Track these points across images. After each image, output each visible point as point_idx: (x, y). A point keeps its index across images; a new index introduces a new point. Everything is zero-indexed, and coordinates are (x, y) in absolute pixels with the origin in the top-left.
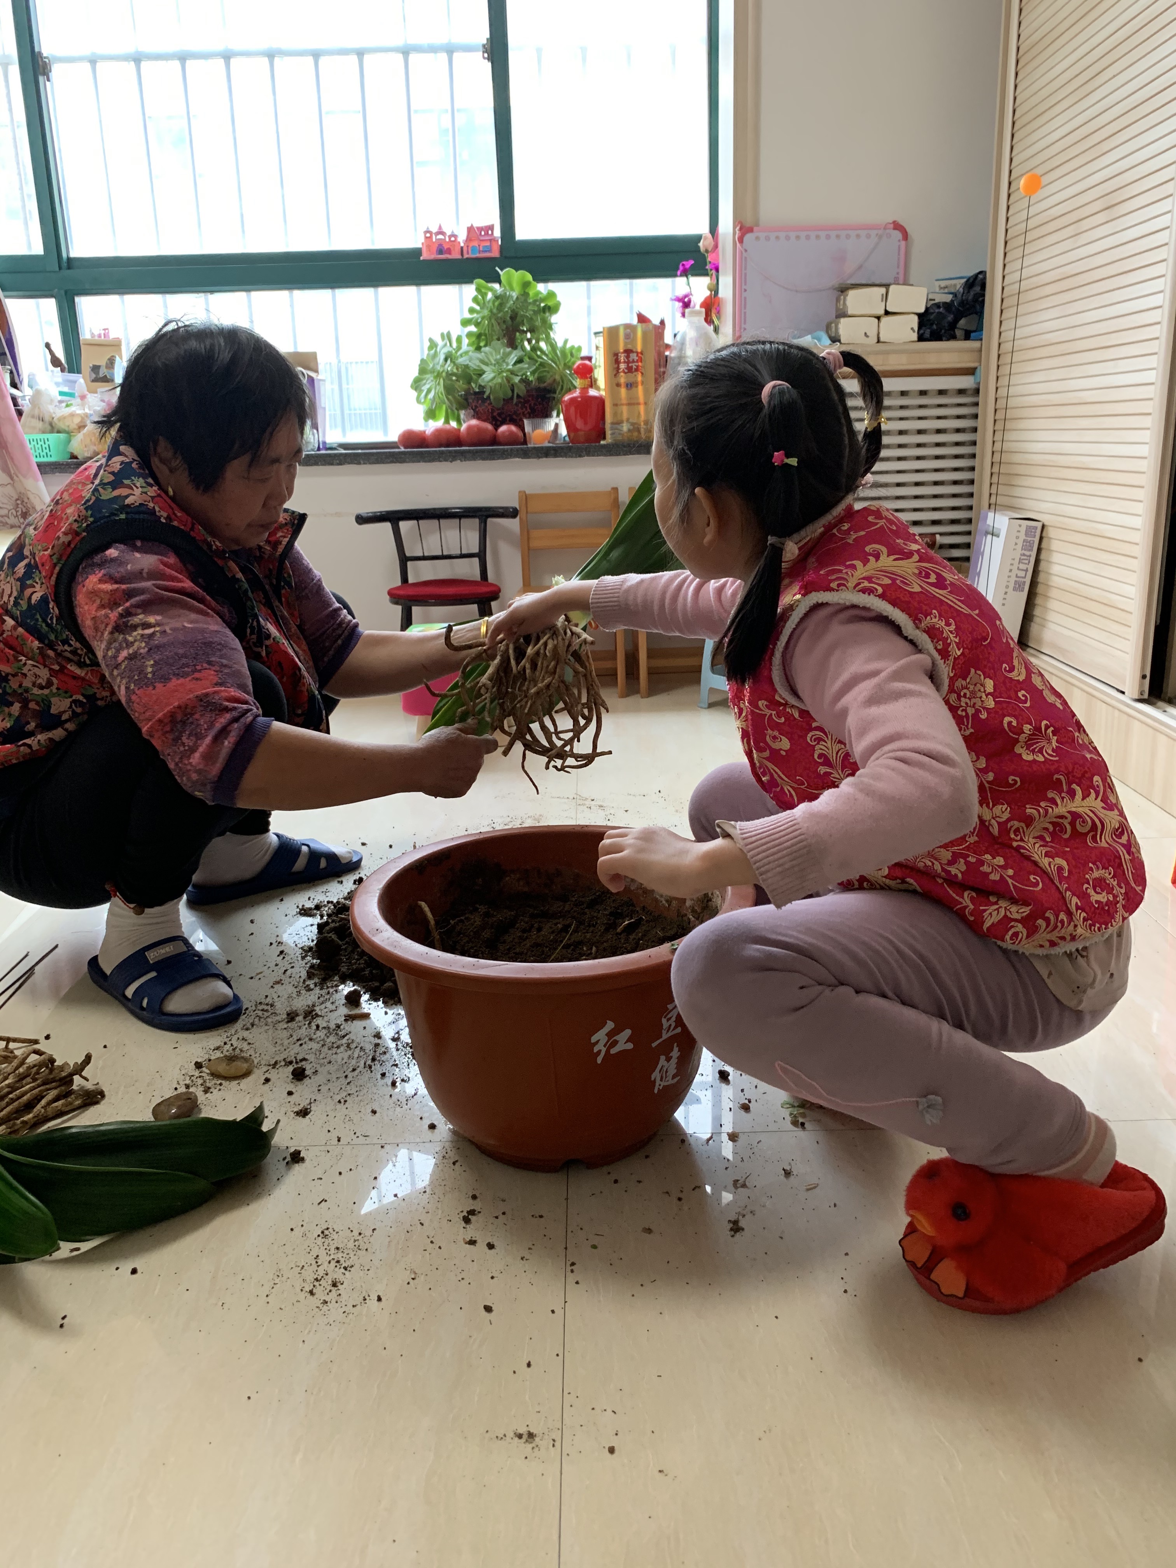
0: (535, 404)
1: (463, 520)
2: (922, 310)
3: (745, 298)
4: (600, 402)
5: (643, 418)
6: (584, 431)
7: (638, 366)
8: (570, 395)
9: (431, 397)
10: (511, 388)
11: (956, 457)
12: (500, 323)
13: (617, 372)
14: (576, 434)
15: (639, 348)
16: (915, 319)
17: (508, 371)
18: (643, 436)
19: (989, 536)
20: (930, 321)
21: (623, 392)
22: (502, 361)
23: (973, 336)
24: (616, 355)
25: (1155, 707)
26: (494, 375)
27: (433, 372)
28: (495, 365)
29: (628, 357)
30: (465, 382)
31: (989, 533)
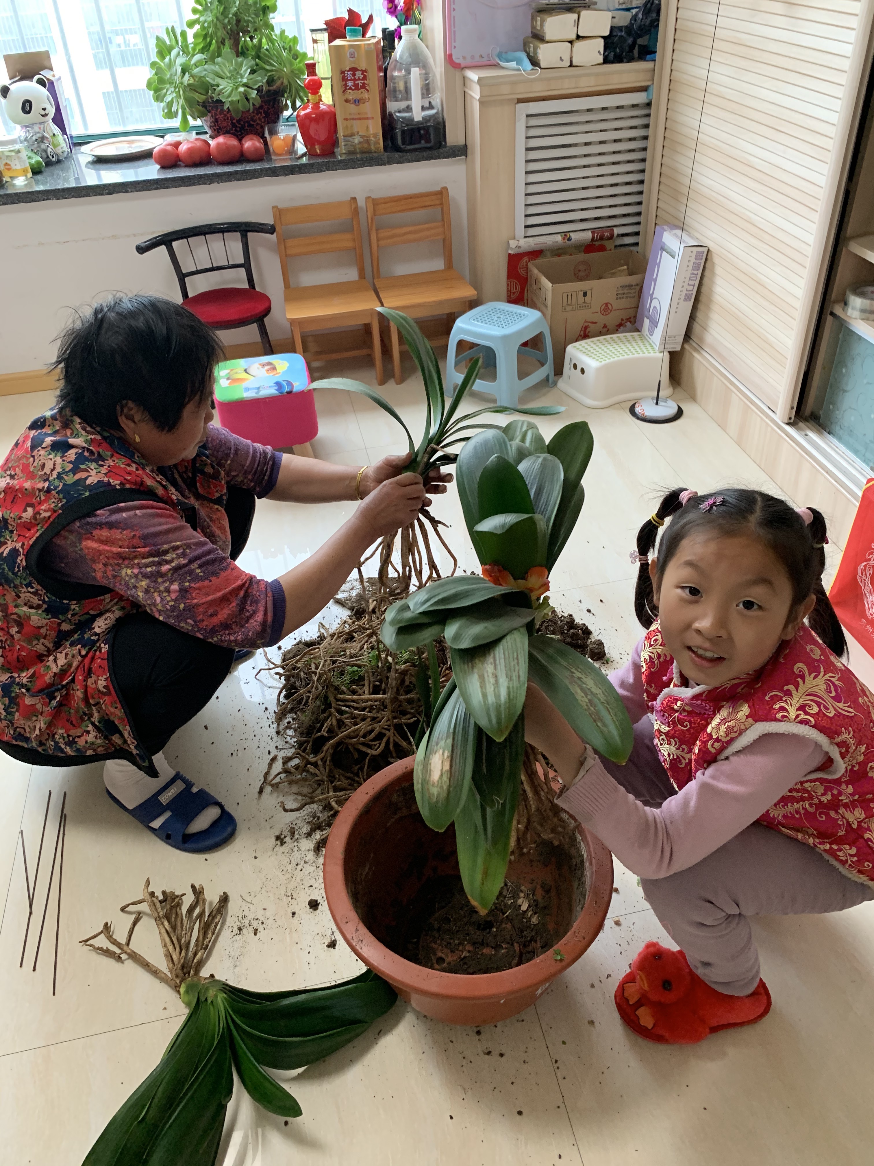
0: (268, 109)
1: (225, 234)
2: (607, 33)
3: (454, 17)
4: (331, 117)
5: (371, 131)
6: (319, 143)
7: (364, 84)
8: (304, 109)
9: (174, 109)
10: (248, 100)
11: (629, 162)
12: (225, 27)
13: (345, 88)
14: (313, 145)
15: (363, 66)
16: (602, 42)
17: (245, 85)
18: (373, 148)
19: (664, 253)
20: (613, 43)
21: (352, 108)
22: (236, 73)
23: (648, 57)
24: (343, 72)
25: (798, 429)
26: (231, 89)
27: (171, 83)
28: (230, 78)
29: (354, 75)
30: (203, 92)
31: (664, 250)
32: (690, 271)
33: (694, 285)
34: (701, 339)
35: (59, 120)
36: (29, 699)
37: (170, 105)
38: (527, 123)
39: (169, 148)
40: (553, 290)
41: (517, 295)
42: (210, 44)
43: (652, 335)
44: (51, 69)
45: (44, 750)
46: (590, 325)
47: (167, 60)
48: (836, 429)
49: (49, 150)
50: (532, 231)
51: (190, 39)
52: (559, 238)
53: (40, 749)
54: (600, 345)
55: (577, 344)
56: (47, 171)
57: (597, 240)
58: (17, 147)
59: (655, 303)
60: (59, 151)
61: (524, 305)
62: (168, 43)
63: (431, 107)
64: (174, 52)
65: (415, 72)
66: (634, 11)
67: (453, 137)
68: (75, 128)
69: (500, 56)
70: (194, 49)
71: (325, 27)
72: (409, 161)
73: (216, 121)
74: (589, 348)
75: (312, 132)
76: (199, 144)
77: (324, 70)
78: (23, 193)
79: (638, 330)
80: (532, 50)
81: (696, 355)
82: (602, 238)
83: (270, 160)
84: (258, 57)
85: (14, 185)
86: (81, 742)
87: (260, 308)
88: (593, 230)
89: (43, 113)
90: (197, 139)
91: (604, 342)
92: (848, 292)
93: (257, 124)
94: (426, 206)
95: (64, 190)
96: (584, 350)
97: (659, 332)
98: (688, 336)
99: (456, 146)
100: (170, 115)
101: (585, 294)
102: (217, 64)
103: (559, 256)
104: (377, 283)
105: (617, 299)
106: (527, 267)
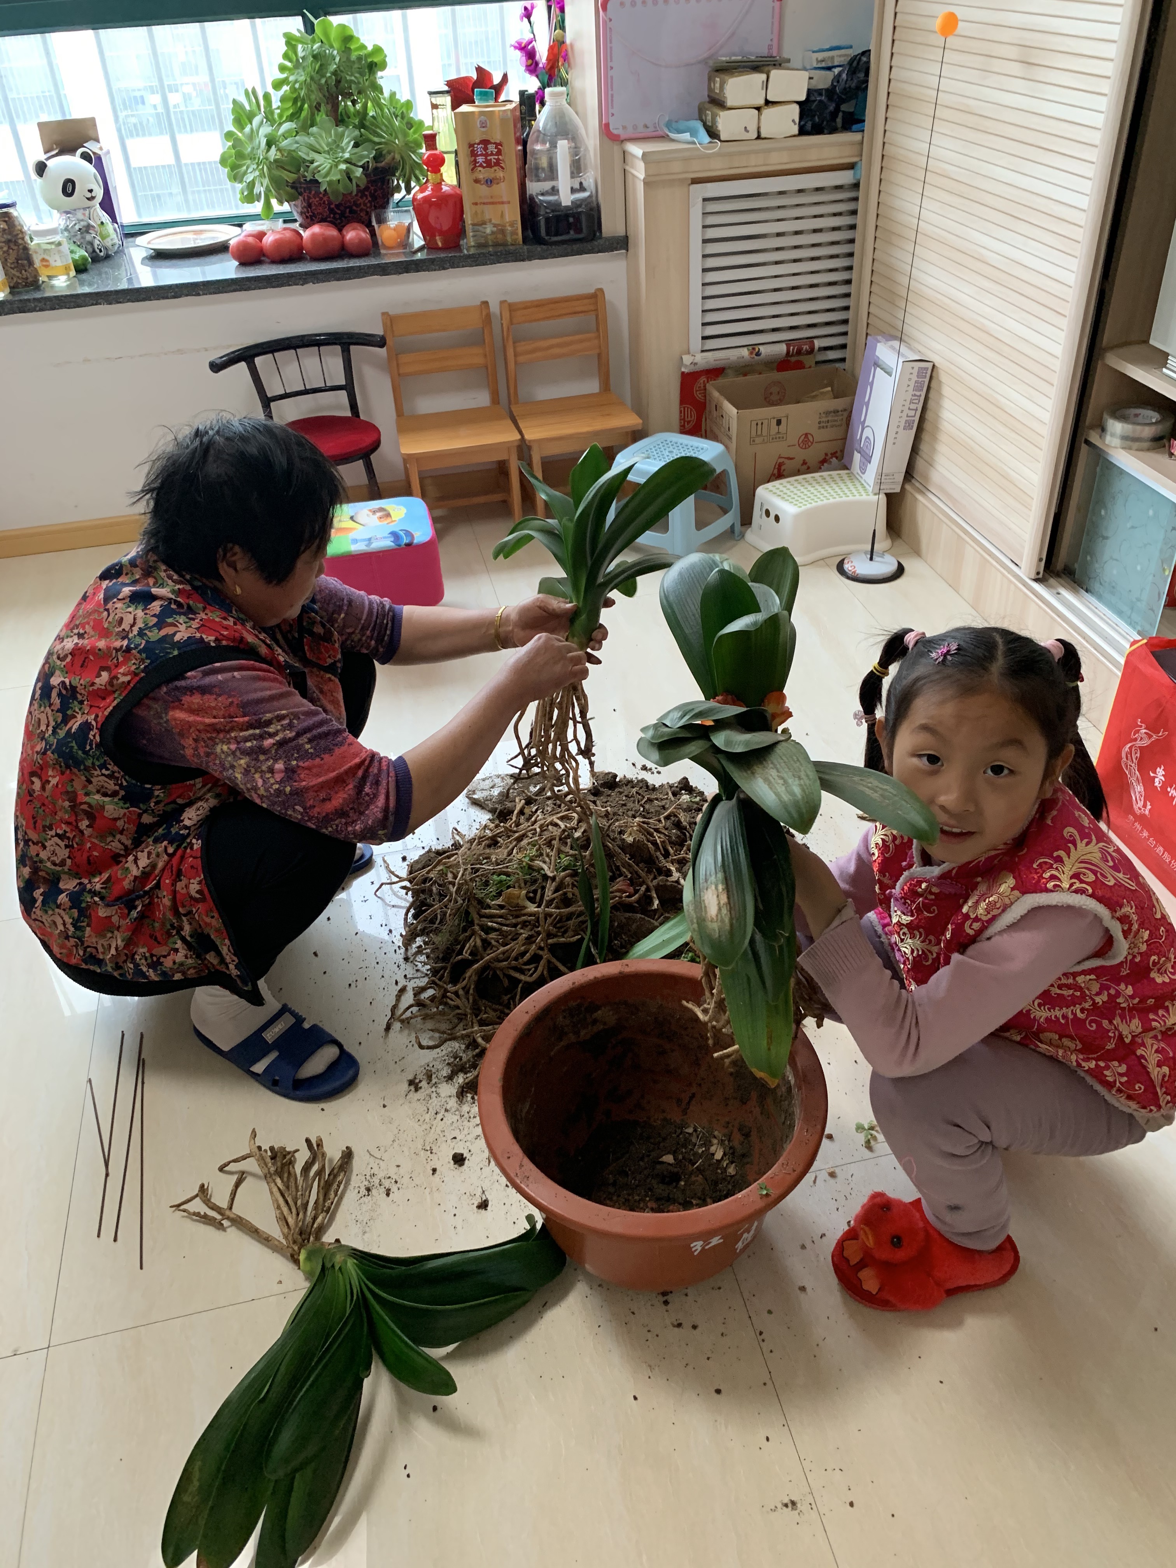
0: (375, 191)
1: (321, 348)
2: (803, 97)
3: (612, 77)
4: (456, 200)
5: (507, 218)
6: (441, 233)
7: (498, 160)
8: (422, 190)
9: (256, 190)
10: (350, 179)
11: (832, 257)
12: (320, 89)
13: (474, 165)
14: (433, 236)
15: (497, 137)
16: (796, 108)
17: (347, 161)
18: (509, 239)
19: (878, 369)
20: (811, 110)
21: (483, 189)
22: (335, 146)
23: (855, 127)
24: (471, 146)
25: (1048, 586)
26: (329, 165)
27: (252, 158)
28: (328, 152)
29: (486, 149)
30: (293, 170)
31: (879, 366)
32: (911, 392)
33: (916, 410)
34: (926, 478)
35: (107, 205)
36: (104, 910)
37: (251, 185)
38: (703, 208)
39: (250, 240)
40: (738, 417)
41: (692, 424)
42: (301, 109)
43: (864, 473)
44: (97, 141)
45: (120, 975)
46: (786, 461)
47: (247, 129)
48: (1096, 586)
49: (96, 242)
50: (711, 344)
51: (276, 103)
52: (745, 352)
53: (116, 974)
54: (799, 487)
55: (769, 485)
56: (94, 269)
57: (792, 355)
58: (58, 238)
59: (867, 433)
60: (108, 243)
61: (701, 437)
62: (248, 108)
63: (582, 188)
64: (256, 121)
65: (563, 145)
66: (837, 71)
67: (611, 226)
68: (127, 214)
69: (669, 125)
70: (280, 116)
71: (446, 88)
72: (555, 256)
73: (309, 206)
74: (785, 490)
75: (432, 220)
76: (288, 234)
77: (447, 142)
78: (66, 296)
79: (846, 468)
80: (709, 118)
81: (919, 497)
82: (799, 352)
83: (378, 254)
84: (362, 125)
85: (53, 287)
86: (168, 963)
87: (368, 440)
88: (788, 342)
89: (89, 195)
90: (285, 229)
91: (804, 483)
92: (1105, 416)
93: (361, 210)
94: (575, 313)
95: (117, 292)
96: (778, 492)
97: (872, 469)
98: (909, 474)
99: (613, 238)
100: (250, 198)
101: (779, 422)
102: (312, 135)
103: (745, 375)
104: (515, 410)
105: (820, 428)
106: (705, 389)
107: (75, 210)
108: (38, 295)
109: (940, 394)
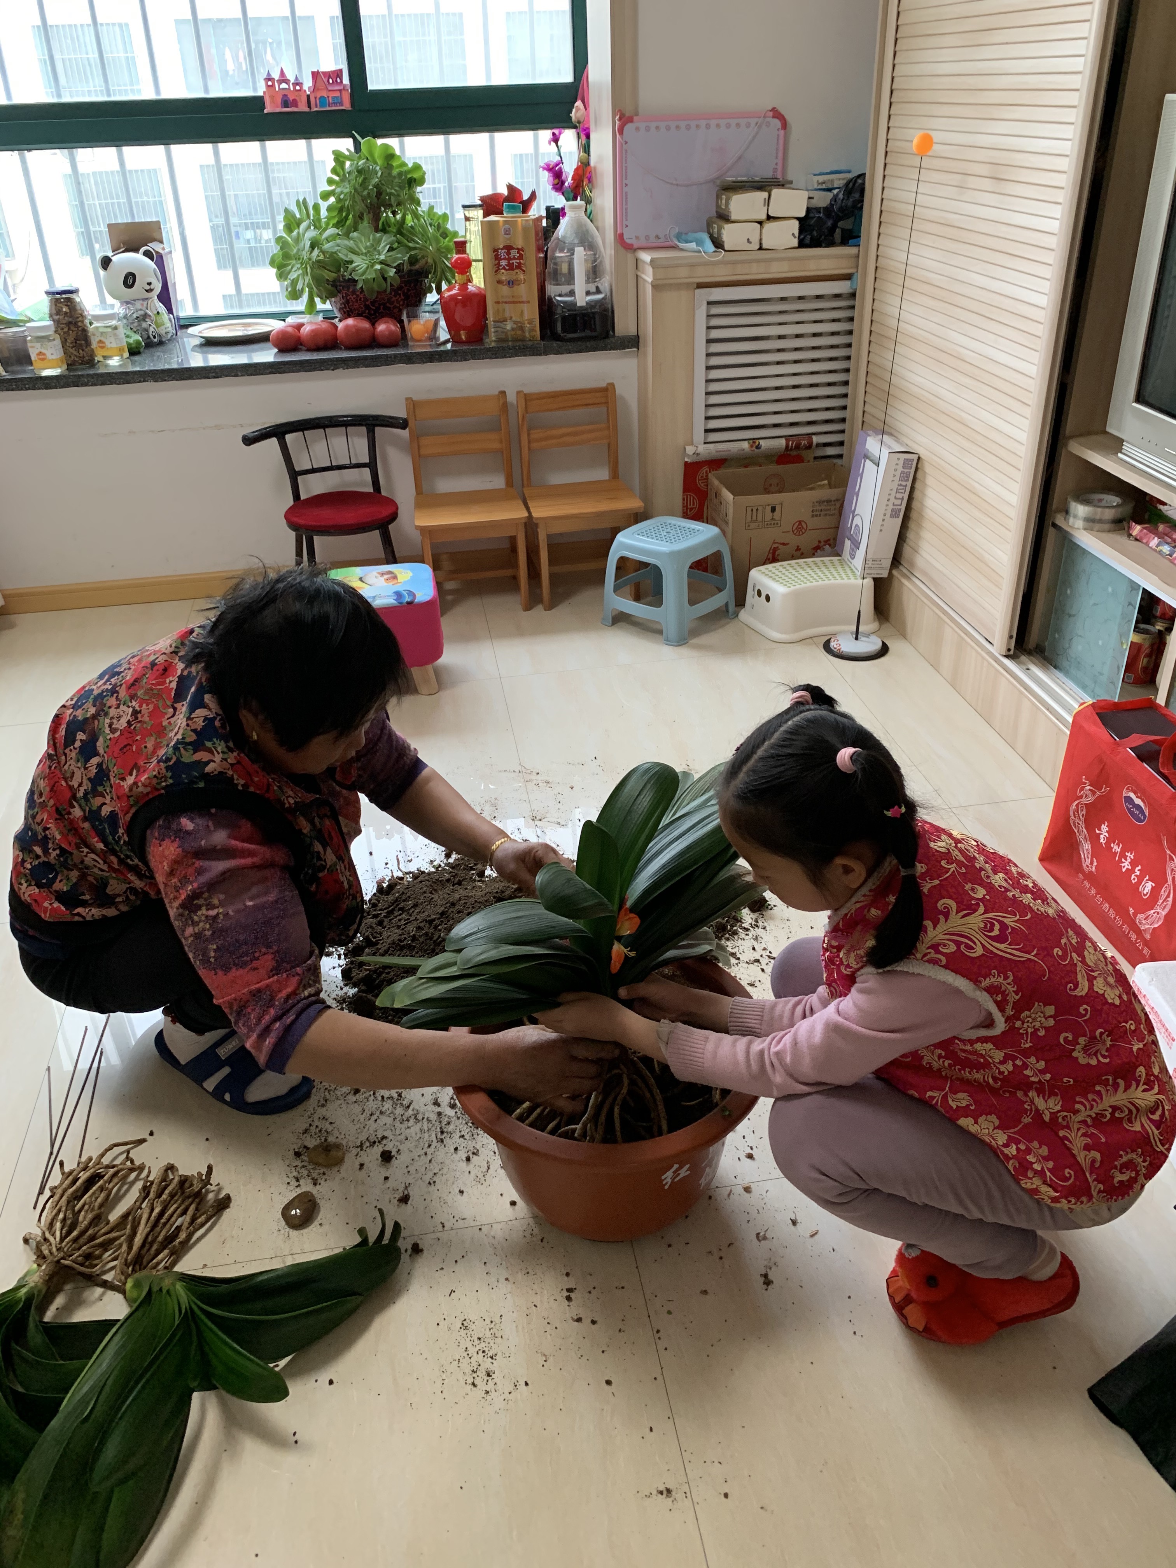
0: (408, 290)
1: (349, 428)
2: (802, 214)
3: (626, 193)
4: (480, 299)
5: (526, 316)
6: (465, 328)
7: (520, 264)
8: (449, 290)
9: (299, 286)
10: (385, 279)
11: (831, 359)
12: (364, 200)
13: (497, 268)
14: (458, 331)
15: (520, 244)
16: (796, 224)
17: (381, 263)
18: (527, 335)
19: (868, 461)
20: (810, 225)
21: (505, 290)
22: (373, 249)
23: (852, 241)
24: (496, 250)
25: (1019, 663)
26: (366, 266)
27: (298, 258)
28: (366, 254)
29: (508, 253)
30: (334, 270)
31: (868, 458)
32: (897, 482)
33: (902, 499)
34: (912, 564)
35: (165, 297)
37: (294, 283)
38: (708, 311)
39: (290, 329)
40: (734, 503)
41: (694, 509)
42: (346, 218)
43: (853, 559)
44: (162, 242)
46: (781, 547)
47: (295, 233)
48: (1065, 664)
49: (151, 329)
50: (713, 437)
51: (324, 213)
52: (745, 445)
54: (791, 570)
55: (762, 568)
56: (147, 352)
57: (792, 450)
58: (114, 323)
59: (857, 520)
60: (162, 331)
61: (703, 522)
62: (298, 216)
63: (598, 291)
64: (303, 226)
65: (580, 252)
66: (835, 192)
67: (624, 325)
68: (185, 310)
69: (679, 236)
70: (327, 224)
71: (479, 202)
72: (570, 352)
73: (348, 302)
74: (777, 572)
75: (457, 317)
76: (325, 326)
77: (475, 250)
78: (117, 373)
79: (838, 554)
80: (716, 230)
81: (906, 582)
82: (798, 447)
83: (406, 346)
84: (400, 232)
85: (107, 366)
87: (385, 512)
88: (787, 438)
89: (148, 287)
90: (323, 323)
91: (796, 566)
92: (1069, 499)
93: (395, 307)
94: (587, 405)
95: (165, 371)
96: (770, 574)
97: (860, 553)
98: (896, 560)
99: (626, 336)
100: (295, 295)
101: (773, 509)
102: (352, 239)
103: (746, 467)
104: (527, 492)
105: (813, 516)
106: (707, 479)
107: (134, 300)
108: (91, 372)
109: (925, 485)
